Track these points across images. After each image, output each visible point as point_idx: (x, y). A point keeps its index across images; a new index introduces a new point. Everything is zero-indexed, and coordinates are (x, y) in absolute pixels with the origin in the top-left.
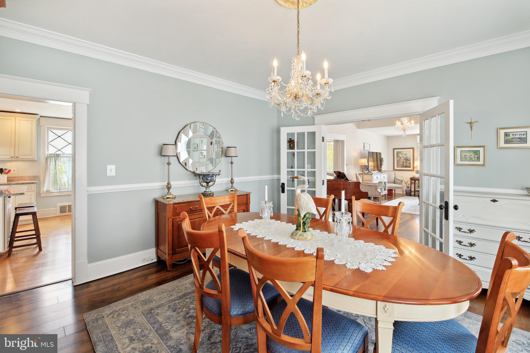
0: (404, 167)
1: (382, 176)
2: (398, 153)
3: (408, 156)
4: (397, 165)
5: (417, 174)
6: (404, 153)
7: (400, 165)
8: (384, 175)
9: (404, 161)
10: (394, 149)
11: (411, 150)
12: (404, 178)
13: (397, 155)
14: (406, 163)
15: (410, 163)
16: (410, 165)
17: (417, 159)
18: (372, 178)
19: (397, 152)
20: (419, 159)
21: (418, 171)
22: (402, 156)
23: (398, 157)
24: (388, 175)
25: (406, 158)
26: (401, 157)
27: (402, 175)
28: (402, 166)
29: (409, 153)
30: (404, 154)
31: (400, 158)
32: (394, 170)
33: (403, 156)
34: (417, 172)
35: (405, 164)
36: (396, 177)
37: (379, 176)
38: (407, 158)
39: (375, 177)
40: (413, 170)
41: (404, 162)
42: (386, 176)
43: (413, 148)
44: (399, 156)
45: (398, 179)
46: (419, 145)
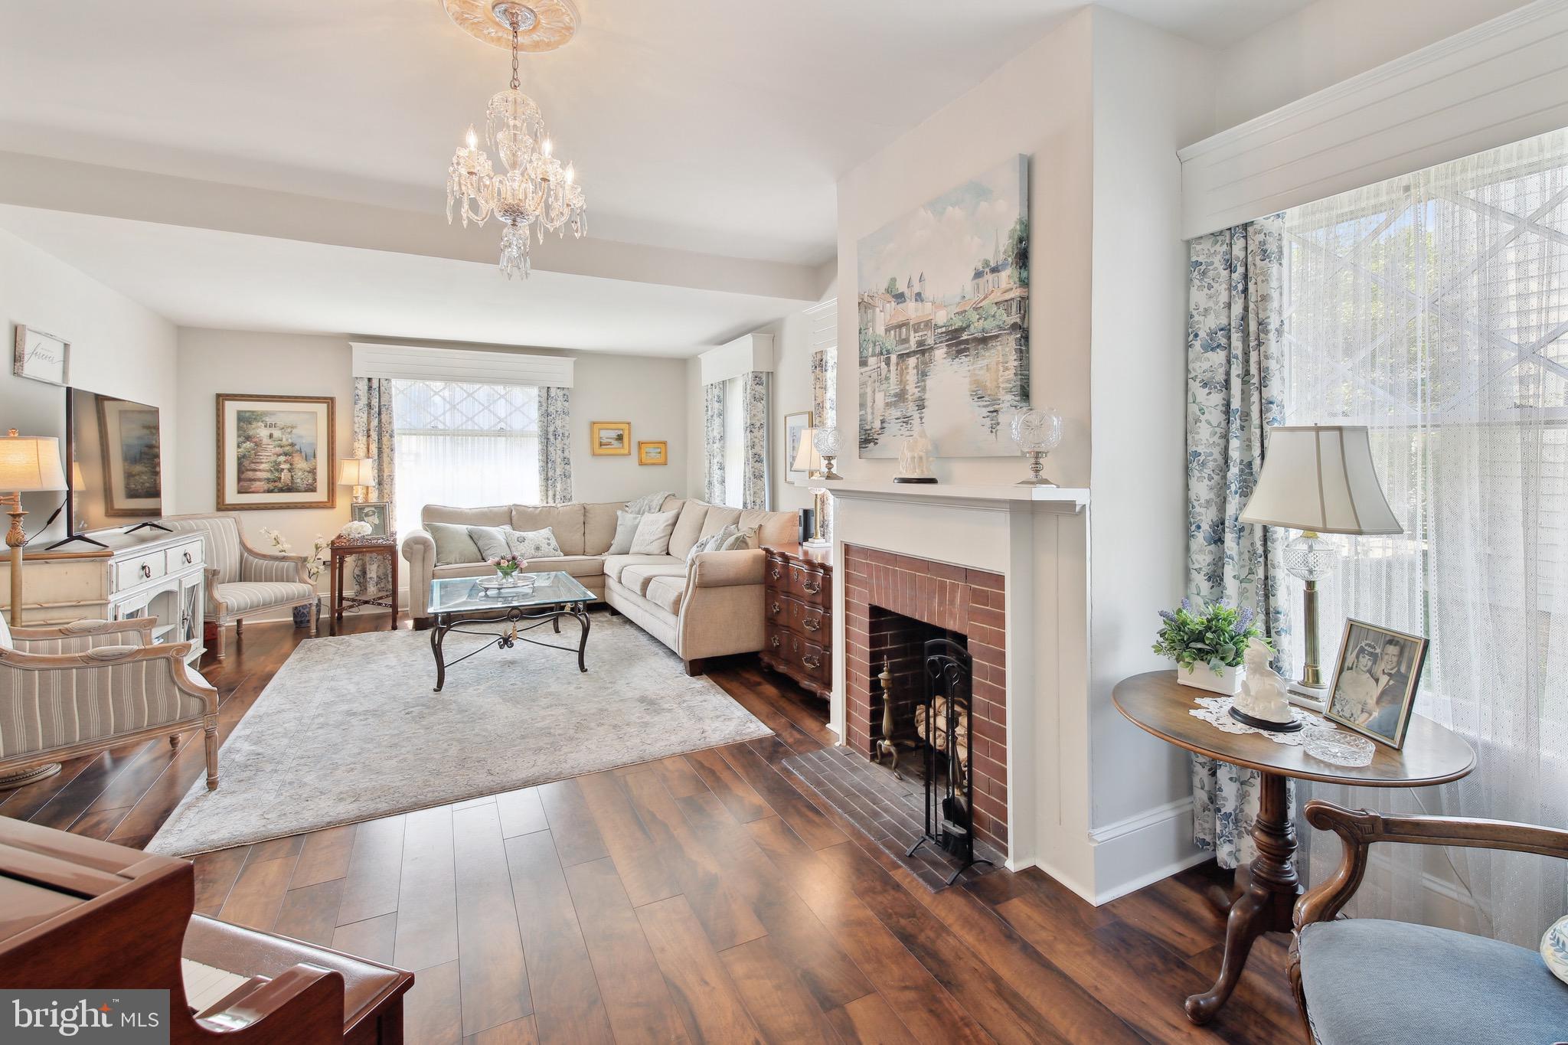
0: (281, 490)
1: (175, 554)
2: (243, 419)
3: (301, 437)
4: (239, 480)
5: (363, 523)
6: (280, 420)
7: (259, 480)
8: (189, 549)
9: (282, 458)
10: (221, 399)
11: (322, 409)
12: (286, 546)
13: (239, 428)
14: (290, 470)
15: (313, 472)
16: (315, 480)
17: (351, 455)
18: (108, 583)
19: (239, 412)
20: (361, 451)
21: (361, 509)
22: (271, 436)
23: (248, 438)
24: (208, 539)
25: (292, 445)
26: (266, 440)
27: (275, 533)
28: (271, 486)
29: (309, 425)
30: (280, 423)
31: (258, 444)
32: (222, 506)
33: (277, 434)
34: (358, 512)
35: (285, 476)
36: (249, 545)
37: (154, 561)
38: (297, 447)
39: (125, 567)
40: (330, 504)
41: (280, 463)
42: (196, 549)
43: (330, 402)
44: (251, 433)
45: (264, 557)
46: (363, 386)
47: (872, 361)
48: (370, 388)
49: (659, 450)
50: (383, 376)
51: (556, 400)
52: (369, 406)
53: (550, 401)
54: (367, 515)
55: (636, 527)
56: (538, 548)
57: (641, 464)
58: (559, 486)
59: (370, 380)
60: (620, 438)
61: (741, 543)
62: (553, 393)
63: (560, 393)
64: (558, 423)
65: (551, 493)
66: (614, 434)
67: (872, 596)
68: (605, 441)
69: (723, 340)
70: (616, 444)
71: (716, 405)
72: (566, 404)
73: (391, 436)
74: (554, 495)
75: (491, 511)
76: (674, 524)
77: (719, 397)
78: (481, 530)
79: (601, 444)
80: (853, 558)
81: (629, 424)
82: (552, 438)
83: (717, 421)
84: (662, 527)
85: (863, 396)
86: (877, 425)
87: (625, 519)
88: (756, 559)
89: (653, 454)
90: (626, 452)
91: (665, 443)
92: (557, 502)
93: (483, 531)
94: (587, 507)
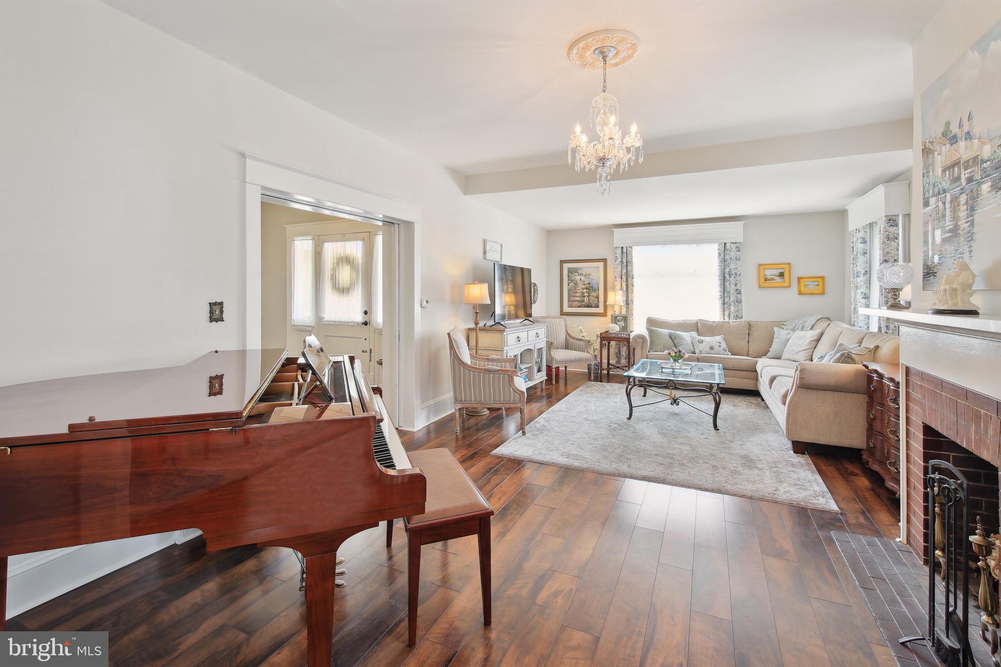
0: (584, 307)
1: (532, 333)
2: (570, 271)
3: (593, 280)
4: (569, 301)
5: (615, 325)
6: (585, 271)
7: (576, 301)
8: (539, 331)
9: (585, 290)
10: (562, 262)
11: (601, 264)
12: (585, 334)
13: (568, 276)
14: (588, 296)
15: (597, 297)
16: (598, 301)
17: (614, 288)
18: (503, 343)
19: (568, 268)
20: (618, 287)
21: (616, 317)
22: (581, 279)
23: (572, 281)
24: (547, 327)
25: (589, 284)
26: (579, 282)
27: (580, 327)
28: (580, 304)
29: (595, 273)
30: (584, 273)
31: (576, 284)
32: (563, 313)
33: (583, 278)
34: (615, 319)
35: (586, 299)
36: (569, 332)
37: (523, 335)
38: (591, 285)
39: (510, 337)
40: (604, 314)
41: (584, 293)
42: (542, 332)
43: (604, 261)
44: (573, 278)
45: (574, 338)
46: (619, 252)
47: (932, 201)
48: (622, 252)
49: (817, 283)
50: (628, 246)
51: (730, 251)
52: (622, 261)
53: (726, 252)
54: (618, 321)
55: (788, 340)
56: (712, 348)
57: (800, 293)
58: (732, 308)
59: (622, 248)
60: (782, 275)
61: (847, 358)
62: (728, 246)
63: (734, 246)
64: (732, 266)
65: (727, 313)
66: (777, 272)
67: (925, 416)
68: (769, 277)
69: (863, 191)
70: (778, 279)
71: (861, 246)
72: (738, 253)
73: (632, 278)
74: (729, 315)
75: (685, 322)
76: (818, 340)
77: (864, 239)
78: (676, 333)
79: (766, 280)
80: (913, 379)
81: (789, 264)
82: (727, 276)
83: (861, 259)
84: (807, 342)
85: (926, 233)
86: (936, 259)
87: (780, 334)
88: (858, 373)
89: (812, 286)
90: (787, 284)
91: (822, 278)
92: (731, 319)
93: (677, 334)
94: (752, 323)
